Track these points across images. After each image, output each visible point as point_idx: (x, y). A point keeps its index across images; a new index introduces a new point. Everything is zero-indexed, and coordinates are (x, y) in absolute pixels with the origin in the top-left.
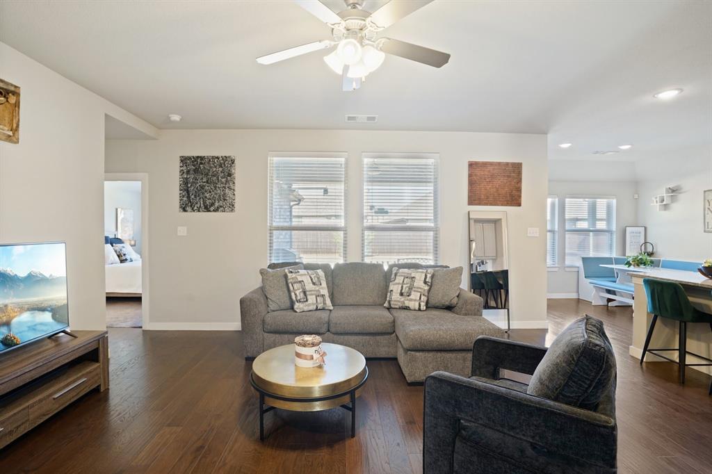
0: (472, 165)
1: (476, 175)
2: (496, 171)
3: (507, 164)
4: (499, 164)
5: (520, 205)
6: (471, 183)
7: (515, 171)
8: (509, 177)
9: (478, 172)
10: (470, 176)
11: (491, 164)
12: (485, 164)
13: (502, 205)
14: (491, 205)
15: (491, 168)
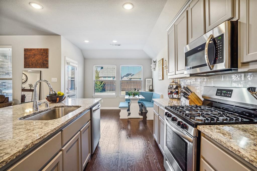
0: (25, 50)
1: (27, 55)
2: (36, 53)
3: (41, 49)
4: (38, 49)
5: (47, 68)
6: (25, 58)
7: (45, 52)
8: (42, 55)
9: (28, 53)
10: (25, 55)
11: (34, 49)
12: (31, 50)
13: (39, 68)
14: (34, 68)
15: (34, 51)
